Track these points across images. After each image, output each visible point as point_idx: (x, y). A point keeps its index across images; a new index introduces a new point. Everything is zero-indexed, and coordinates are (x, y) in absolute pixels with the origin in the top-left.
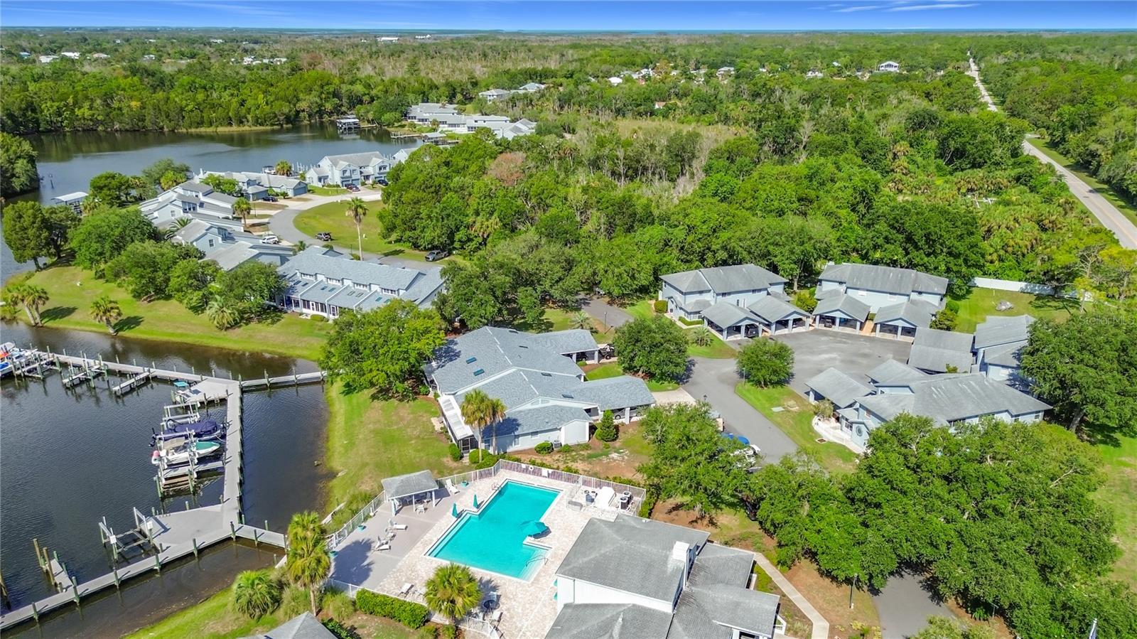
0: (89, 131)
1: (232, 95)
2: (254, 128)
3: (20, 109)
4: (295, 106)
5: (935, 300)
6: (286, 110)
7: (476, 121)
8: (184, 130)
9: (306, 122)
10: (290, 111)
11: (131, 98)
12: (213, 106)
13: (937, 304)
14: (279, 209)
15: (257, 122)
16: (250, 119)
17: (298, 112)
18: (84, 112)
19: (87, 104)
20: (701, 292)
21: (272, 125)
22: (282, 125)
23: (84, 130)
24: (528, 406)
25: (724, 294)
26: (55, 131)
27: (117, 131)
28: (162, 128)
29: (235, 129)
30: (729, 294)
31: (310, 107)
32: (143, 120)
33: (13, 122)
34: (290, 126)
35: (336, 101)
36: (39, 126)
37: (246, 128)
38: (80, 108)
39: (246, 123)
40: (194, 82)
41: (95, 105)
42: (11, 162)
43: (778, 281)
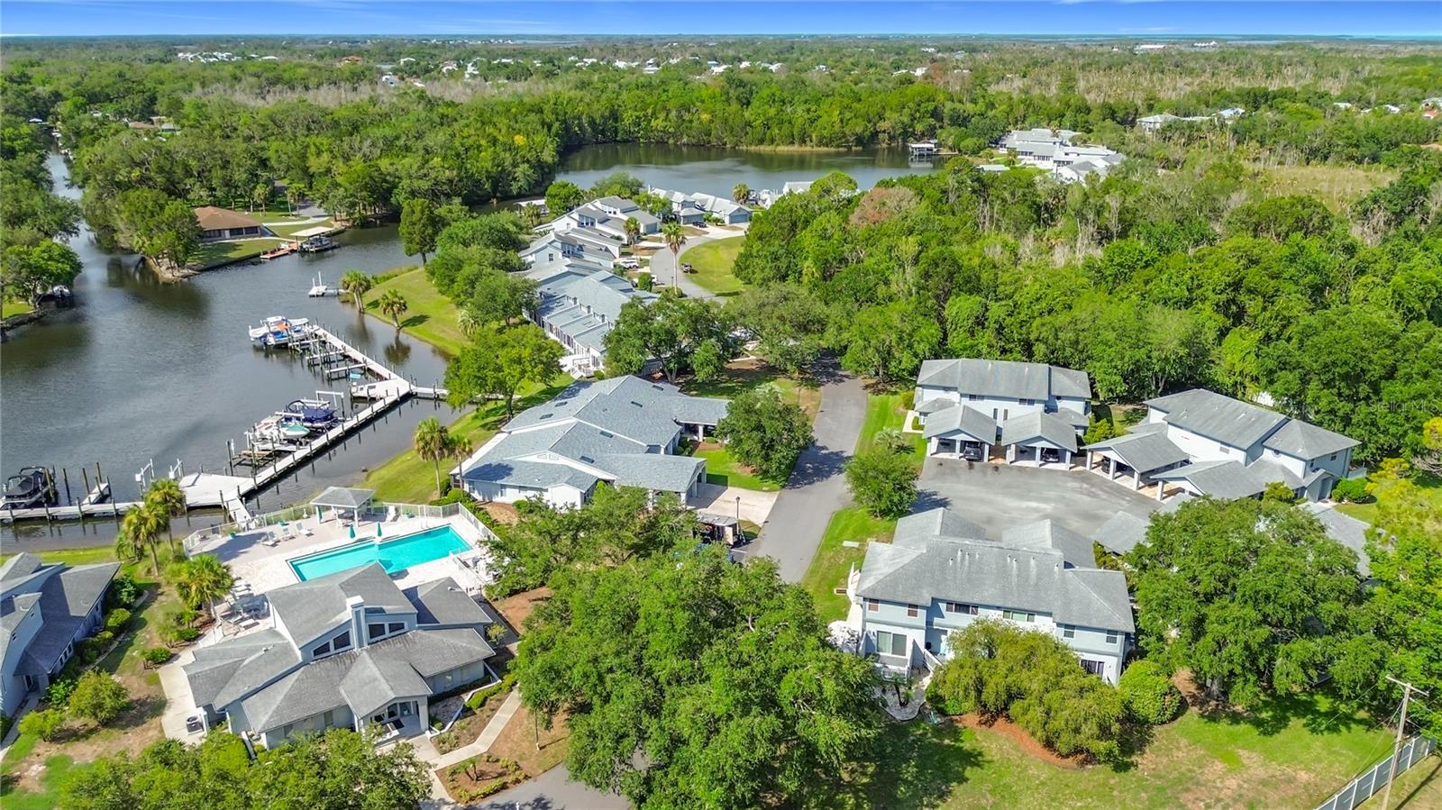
0: (662, 143)
1: (809, 110)
2: (816, 149)
3: (602, 116)
4: (875, 124)
6: (859, 130)
7: (1066, 154)
8: (745, 148)
9: (884, 145)
10: (864, 131)
11: (705, 111)
12: (782, 122)
15: (820, 143)
16: (814, 137)
17: (875, 134)
18: (658, 123)
19: (662, 115)
20: (946, 389)
21: (838, 146)
22: (851, 147)
23: (658, 142)
25: (972, 397)
26: (631, 141)
27: (684, 145)
28: (725, 144)
29: (795, 148)
30: (982, 397)
31: (893, 128)
32: (710, 135)
33: (593, 130)
34: (860, 148)
35: (932, 121)
36: (616, 136)
37: (808, 148)
38: (657, 118)
39: (808, 143)
40: (773, 95)
41: (670, 116)
43: (1072, 395)
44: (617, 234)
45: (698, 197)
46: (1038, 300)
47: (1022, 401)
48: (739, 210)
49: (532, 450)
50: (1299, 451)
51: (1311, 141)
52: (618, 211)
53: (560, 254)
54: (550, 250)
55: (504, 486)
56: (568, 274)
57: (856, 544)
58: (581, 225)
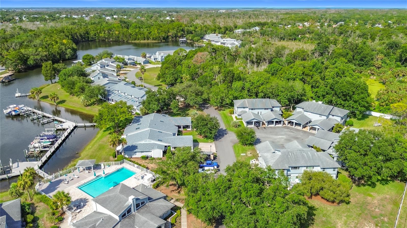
0: (103, 41)
1: (147, 30)
2: (152, 41)
3: (84, 33)
4: (167, 34)
5: (339, 119)
6: (163, 35)
7: (224, 41)
8: (130, 41)
9: (171, 40)
10: (165, 36)
11: (116, 31)
12: (140, 34)
13: (339, 121)
14: (135, 68)
15: (153, 39)
16: (151, 38)
17: (168, 36)
18: (102, 35)
19: (103, 32)
20: (244, 108)
21: (158, 40)
22: (161, 40)
23: (102, 41)
24: (143, 142)
25: (252, 109)
26: (93, 41)
27: (111, 41)
28: (124, 40)
29: (146, 41)
30: (255, 109)
31: (172, 35)
32: (119, 38)
33: (81, 37)
34: (164, 41)
35: (182, 32)
36: (89, 39)
37: (150, 41)
38: (101, 33)
39: (150, 39)
40: (136, 25)
41: (106, 33)
42: (66, 50)
43: (277, 106)
44: (113, 69)
45: (131, 57)
46: (258, 81)
47: (265, 109)
48: (146, 60)
49: (142, 140)
50: (339, 115)
51: (281, 35)
52: (110, 62)
53: (102, 77)
54: (99, 76)
55: (136, 152)
56: (109, 83)
57: (245, 154)
58: (101, 67)
